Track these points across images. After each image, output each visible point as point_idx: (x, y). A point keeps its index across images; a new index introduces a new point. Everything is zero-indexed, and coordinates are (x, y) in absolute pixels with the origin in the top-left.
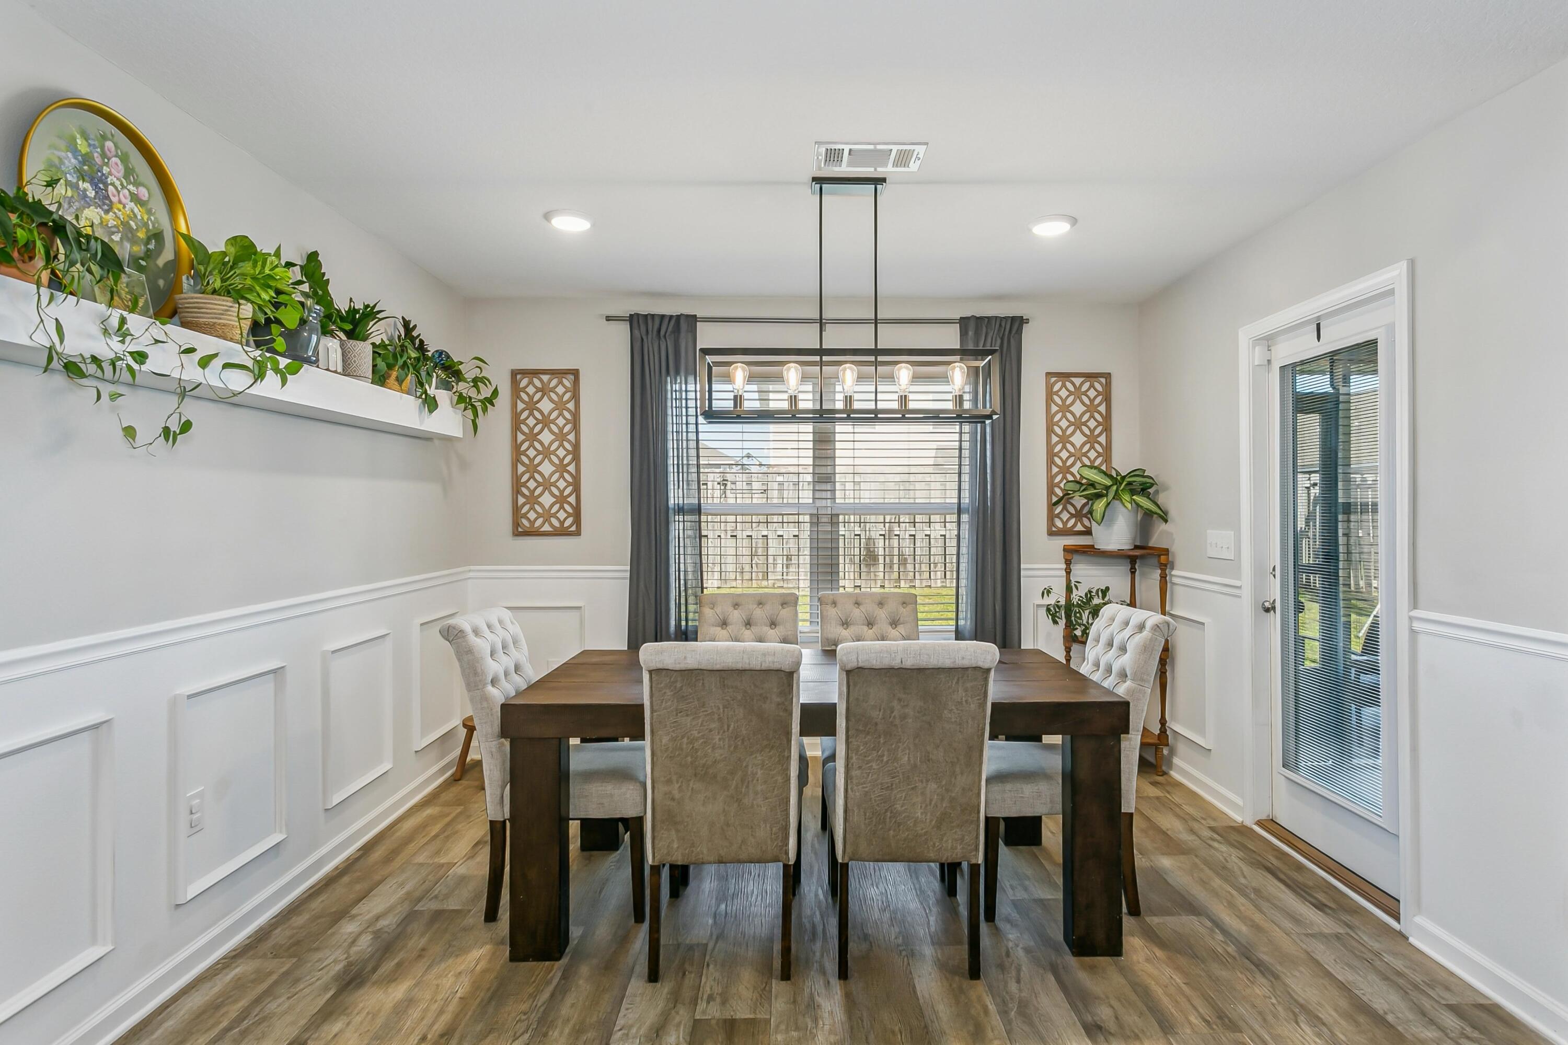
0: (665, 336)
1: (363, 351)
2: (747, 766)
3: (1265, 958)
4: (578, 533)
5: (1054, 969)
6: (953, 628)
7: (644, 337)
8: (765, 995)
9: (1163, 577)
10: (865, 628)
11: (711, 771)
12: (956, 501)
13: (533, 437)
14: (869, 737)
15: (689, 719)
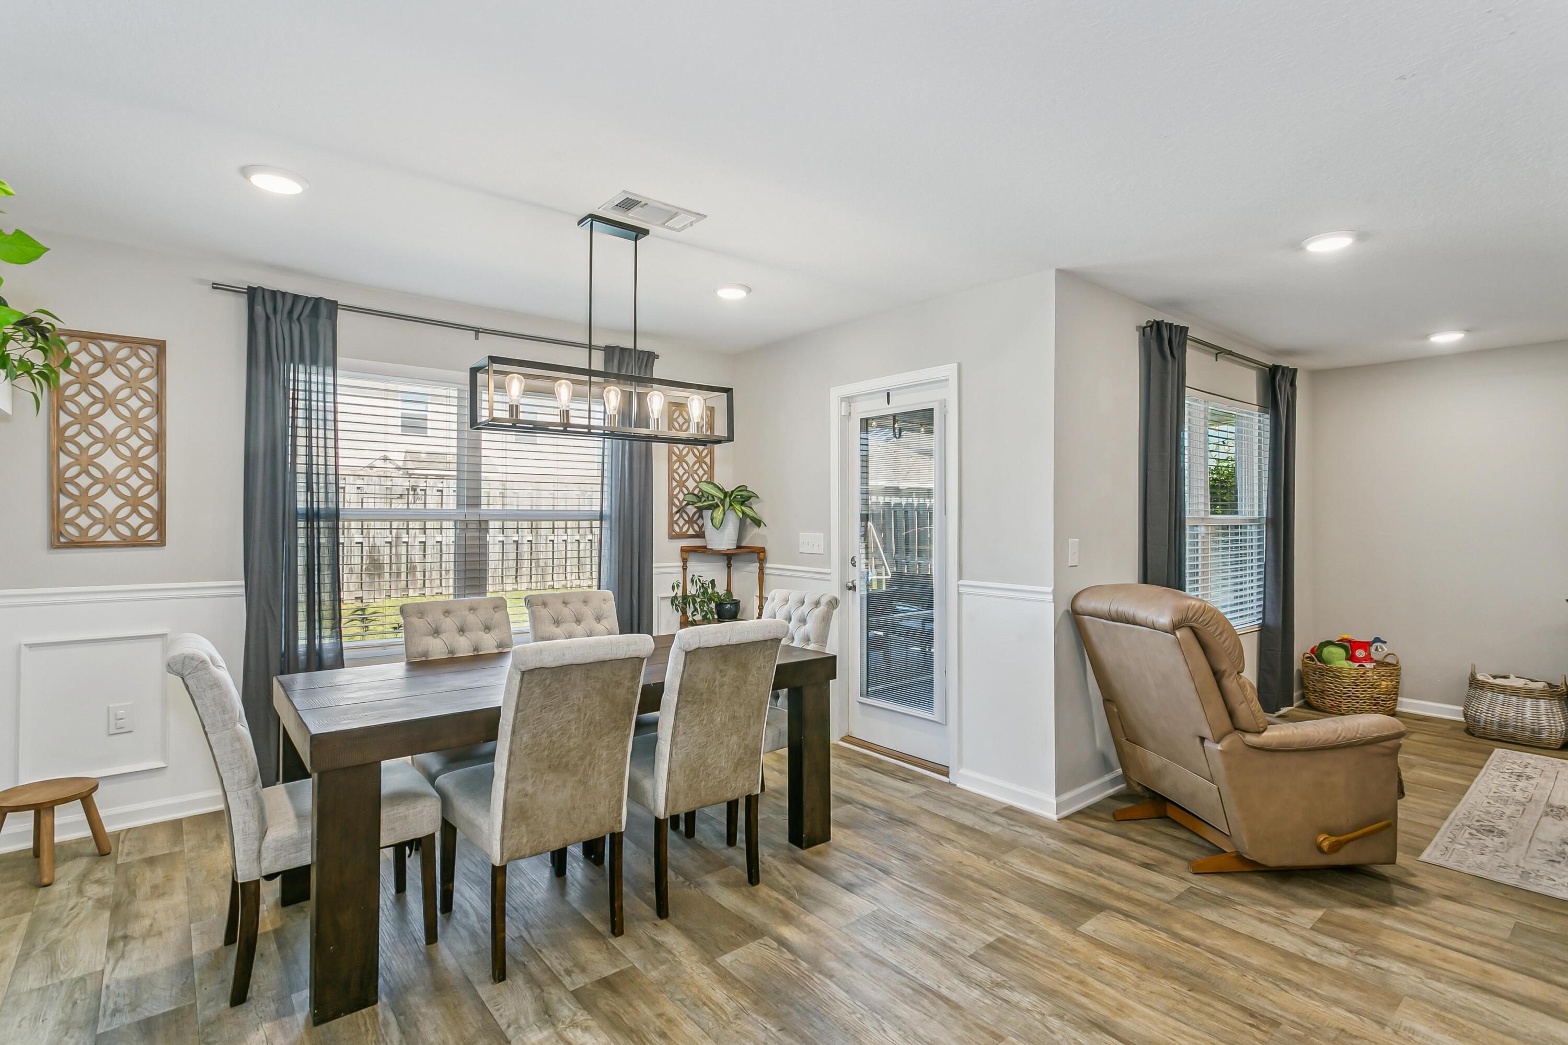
0: (298, 319)
2: (595, 750)
3: (901, 816)
4: (160, 543)
5: (799, 861)
7: (272, 316)
8: (614, 954)
9: (761, 570)
10: (575, 625)
11: (564, 760)
12: (599, 509)
13: (86, 419)
14: (695, 706)
15: (552, 713)
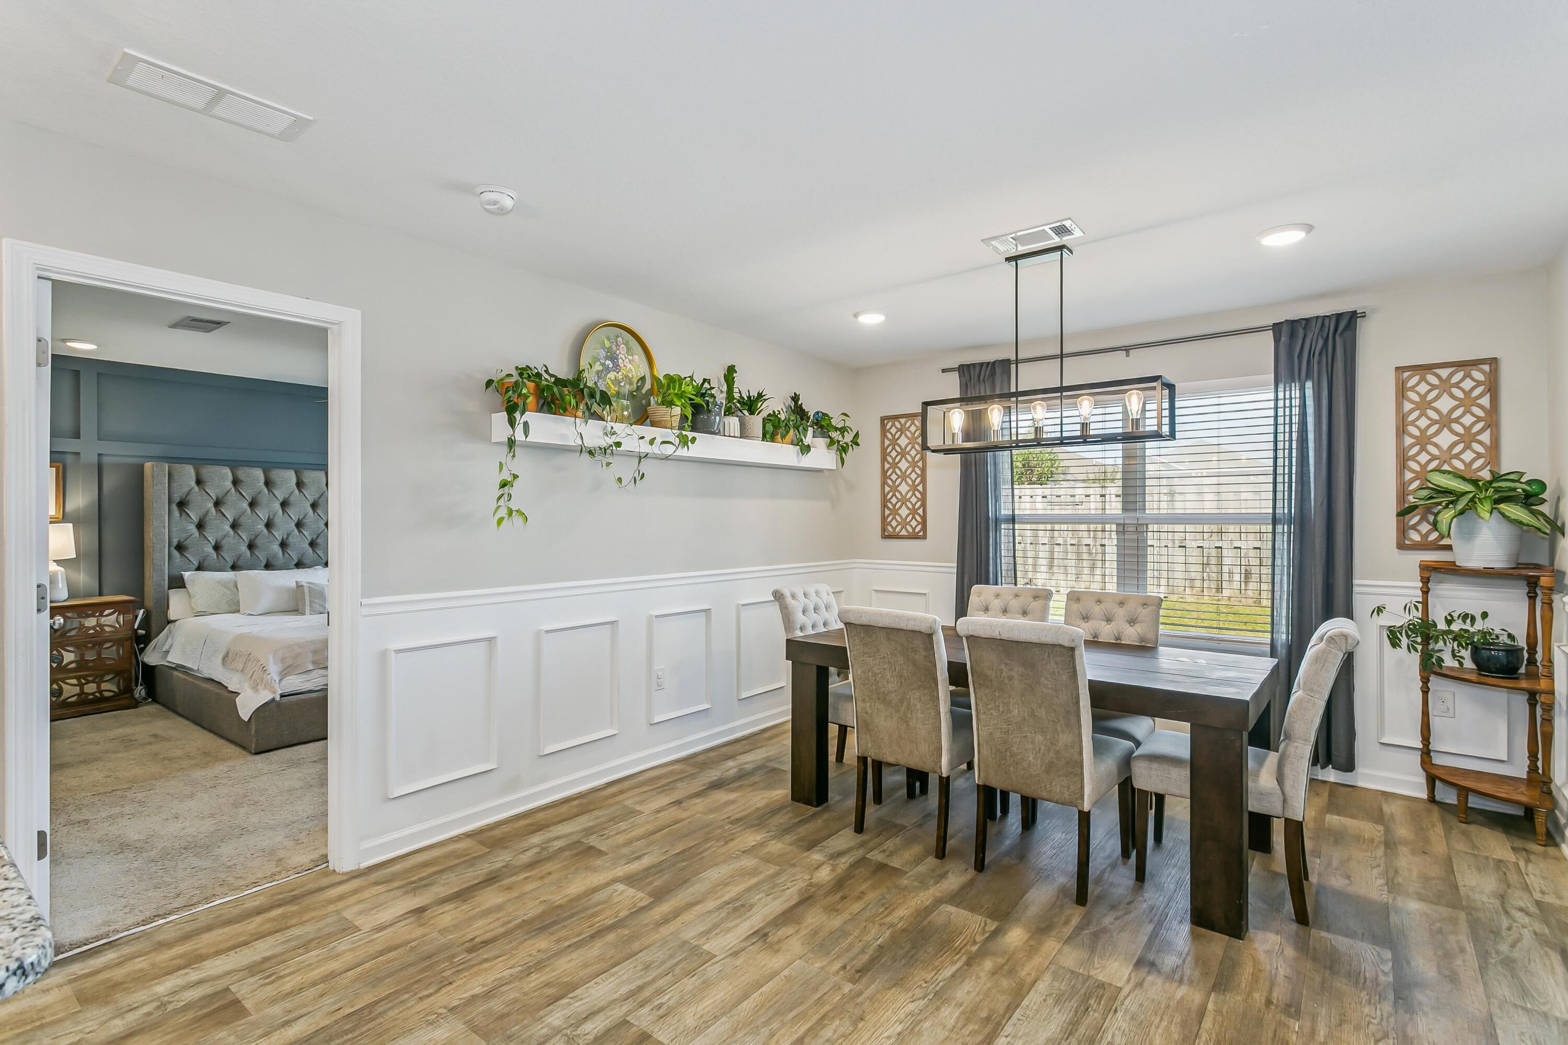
0: (984, 378)
1: (756, 422)
2: (910, 699)
4: (924, 537)
6: (1269, 641)
7: (968, 383)
8: (918, 861)
10: (1104, 623)
11: (888, 698)
12: (1271, 511)
13: (895, 465)
14: (988, 690)
15: (872, 659)
